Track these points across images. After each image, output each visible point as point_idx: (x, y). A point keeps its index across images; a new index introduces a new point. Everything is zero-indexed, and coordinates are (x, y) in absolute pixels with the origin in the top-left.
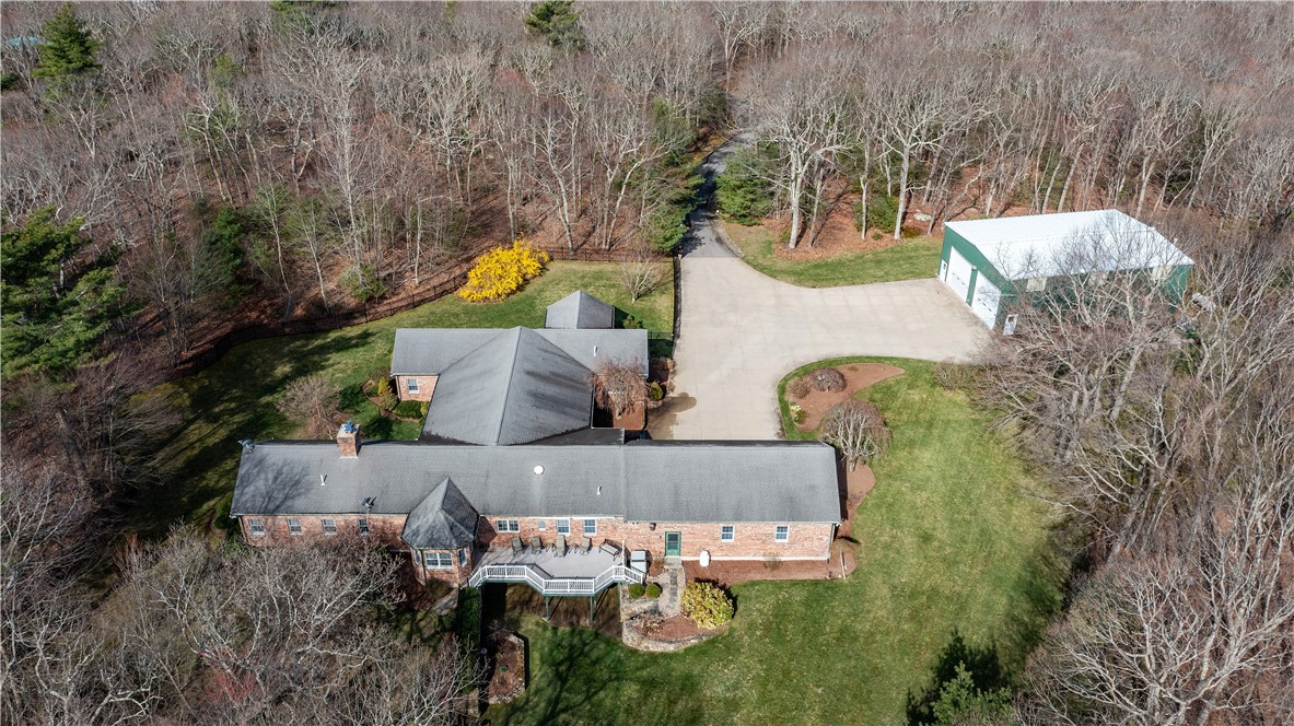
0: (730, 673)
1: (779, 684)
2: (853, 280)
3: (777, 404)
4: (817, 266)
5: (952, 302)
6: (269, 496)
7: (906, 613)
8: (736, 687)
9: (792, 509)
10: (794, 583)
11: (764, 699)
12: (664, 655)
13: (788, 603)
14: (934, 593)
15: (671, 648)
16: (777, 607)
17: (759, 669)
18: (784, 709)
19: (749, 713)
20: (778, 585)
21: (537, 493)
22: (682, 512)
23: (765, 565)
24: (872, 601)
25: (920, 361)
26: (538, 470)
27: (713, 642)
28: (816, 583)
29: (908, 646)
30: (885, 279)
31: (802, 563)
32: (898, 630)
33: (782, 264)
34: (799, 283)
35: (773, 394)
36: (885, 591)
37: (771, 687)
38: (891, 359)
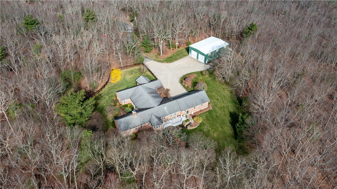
0: (206, 127)
1: (213, 126)
2: (176, 59)
3: (182, 86)
4: (168, 58)
5: (195, 60)
6: (125, 127)
7: (222, 111)
8: (208, 129)
9: (203, 102)
10: (206, 112)
11: (212, 129)
12: (195, 128)
13: (207, 115)
14: (224, 107)
15: (196, 127)
16: (206, 116)
17: (209, 125)
18: (216, 129)
19: (212, 131)
20: (204, 113)
21: (167, 111)
22: (189, 107)
23: (200, 111)
24: (217, 111)
25: (197, 72)
26: (165, 108)
27: (201, 124)
28: (209, 111)
29: (225, 115)
30: (181, 58)
31: (205, 109)
32: (223, 113)
33: (162, 60)
34: (167, 62)
35: (180, 85)
36: (218, 109)
37: (212, 127)
38: (193, 73)
